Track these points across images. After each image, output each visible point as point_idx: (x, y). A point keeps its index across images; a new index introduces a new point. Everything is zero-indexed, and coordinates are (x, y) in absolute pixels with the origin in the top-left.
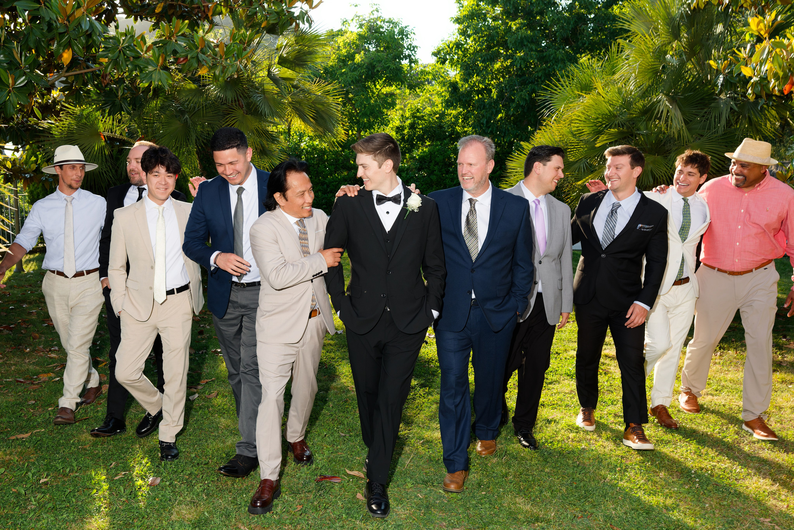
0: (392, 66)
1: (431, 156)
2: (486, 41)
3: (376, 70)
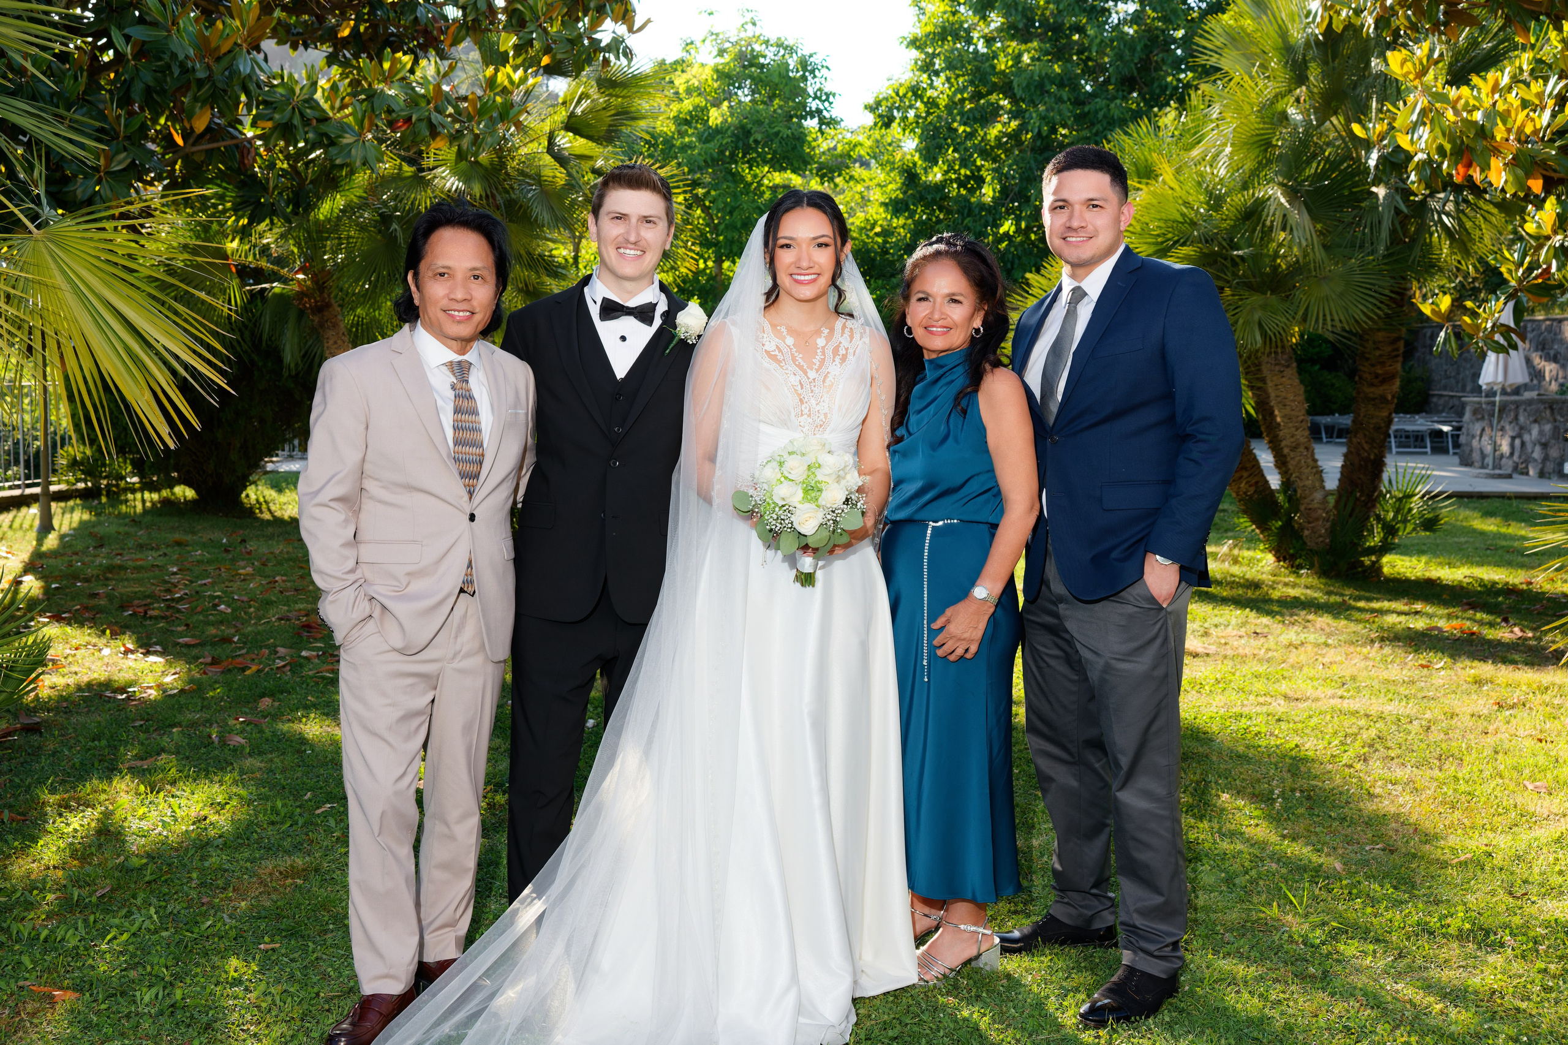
0: (785, 132)
2: (972, 82)
3: (751, 140)
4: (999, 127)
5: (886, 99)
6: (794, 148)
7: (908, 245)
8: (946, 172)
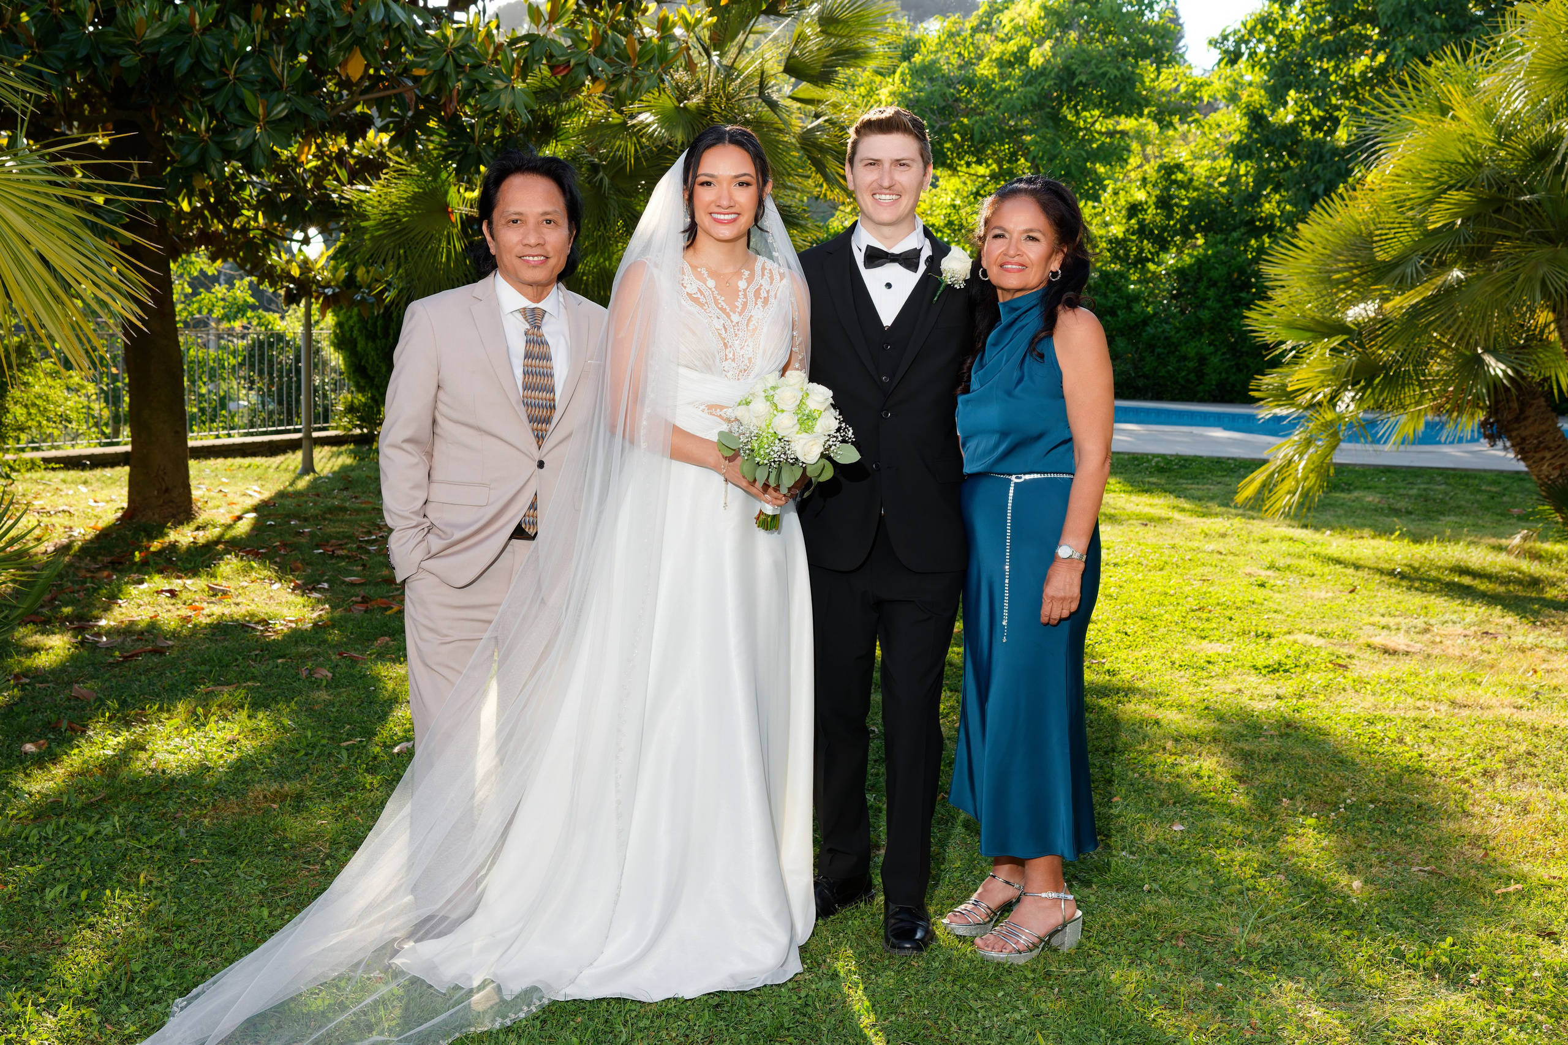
0: (1113, 72)
1: (1199, 268)
2: (1330, 11)
3: (1075, 82)
4: (1365, 60)
5: (1235, 33)
6: (1122, 90)
7: (1250, 195)
8: (1299, 114)
